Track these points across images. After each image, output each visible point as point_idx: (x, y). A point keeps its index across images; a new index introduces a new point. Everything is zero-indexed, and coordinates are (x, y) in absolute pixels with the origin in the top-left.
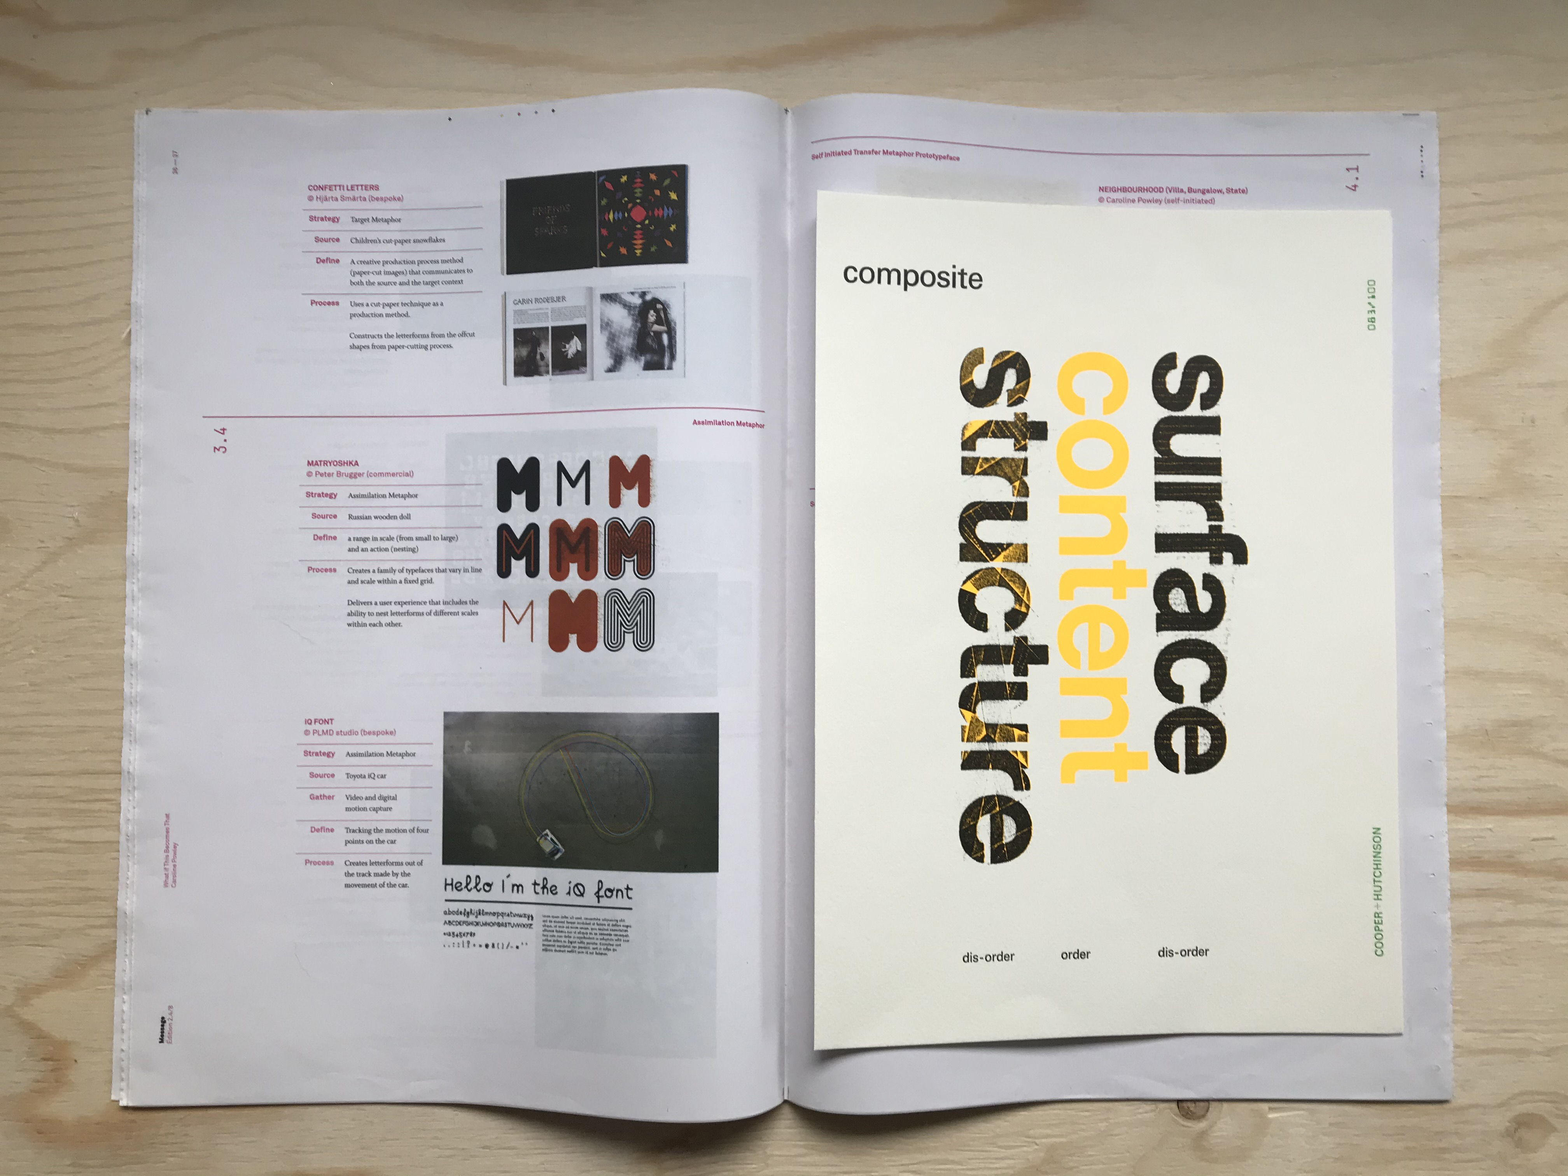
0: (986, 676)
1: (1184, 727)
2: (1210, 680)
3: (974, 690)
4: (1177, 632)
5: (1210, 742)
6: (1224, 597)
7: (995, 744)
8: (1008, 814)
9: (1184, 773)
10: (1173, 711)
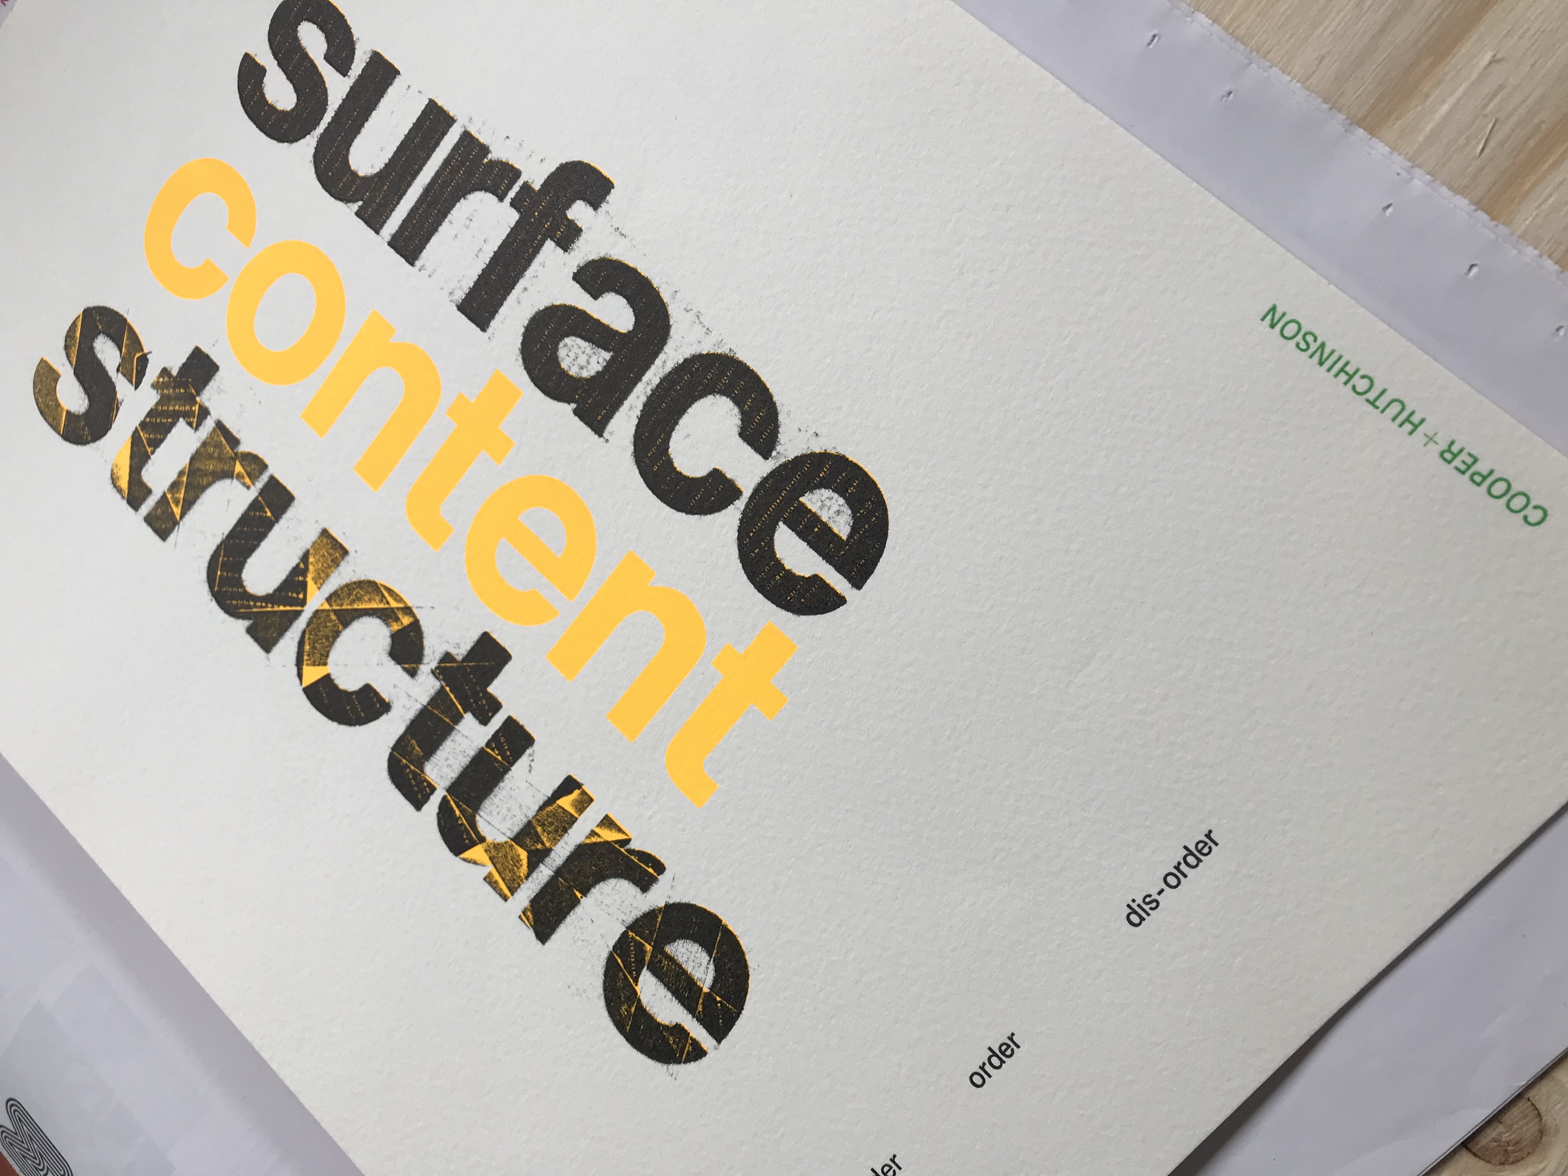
0: (448, 770)
1: (781, 523)
2: (742, 412)
3: (453, 808)
4: (627, 403)
5: (841, 501)
6: (633, 272)
7: (553, 854)
8: (672, 940)
9: (855, 591)
10: (741, 520)
